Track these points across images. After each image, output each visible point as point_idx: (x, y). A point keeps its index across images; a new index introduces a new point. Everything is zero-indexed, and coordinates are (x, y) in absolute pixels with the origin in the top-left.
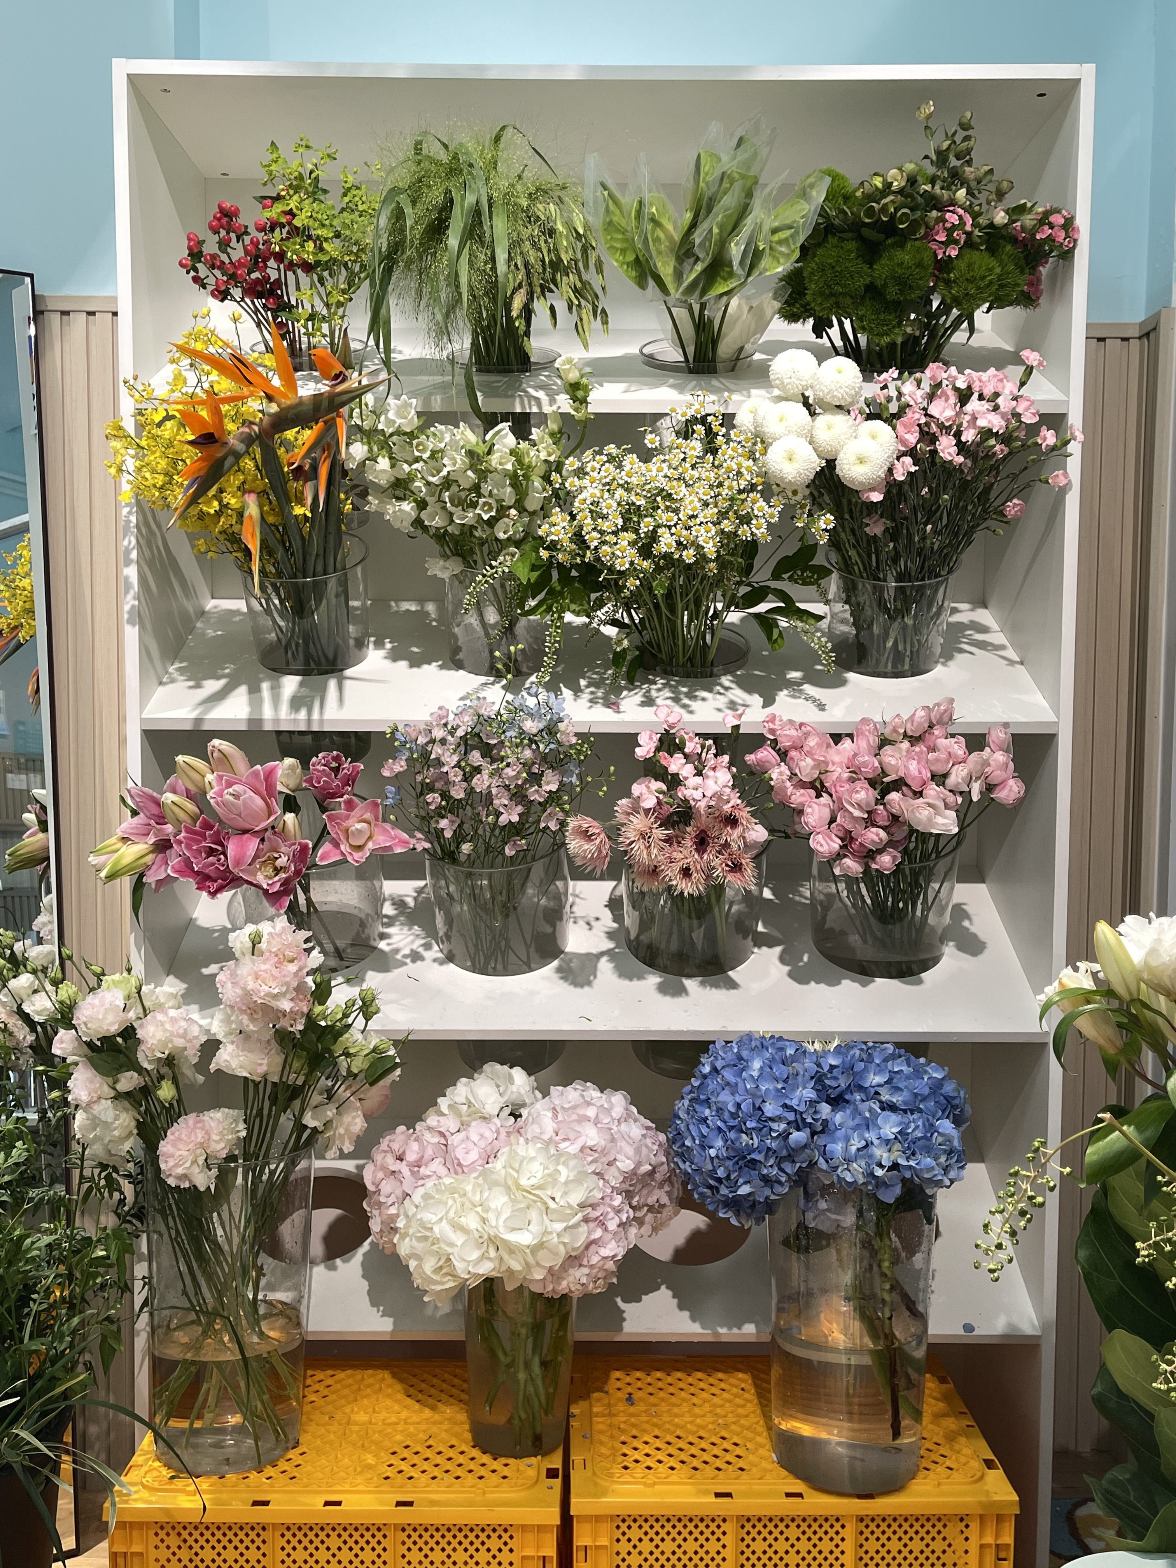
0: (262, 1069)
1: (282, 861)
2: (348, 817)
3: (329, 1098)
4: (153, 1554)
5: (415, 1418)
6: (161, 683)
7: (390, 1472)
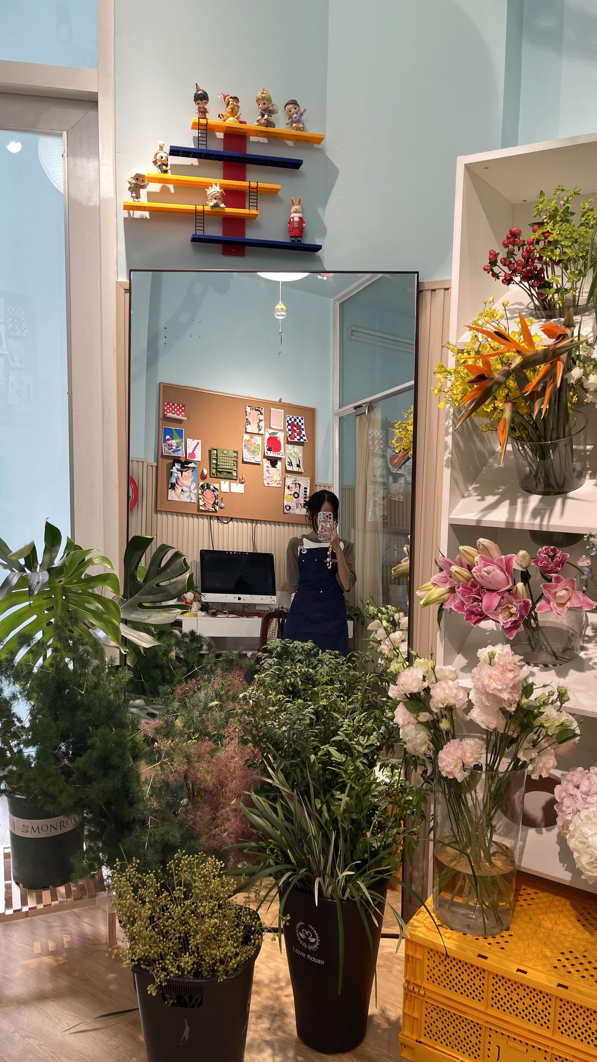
0: (492, 726)
1: (514, 610)
2: (556, 587)
3: (534, 746)
4: (427, 963)
5: (579, 936)
6: (463, 497)
7: (558, 965)
